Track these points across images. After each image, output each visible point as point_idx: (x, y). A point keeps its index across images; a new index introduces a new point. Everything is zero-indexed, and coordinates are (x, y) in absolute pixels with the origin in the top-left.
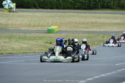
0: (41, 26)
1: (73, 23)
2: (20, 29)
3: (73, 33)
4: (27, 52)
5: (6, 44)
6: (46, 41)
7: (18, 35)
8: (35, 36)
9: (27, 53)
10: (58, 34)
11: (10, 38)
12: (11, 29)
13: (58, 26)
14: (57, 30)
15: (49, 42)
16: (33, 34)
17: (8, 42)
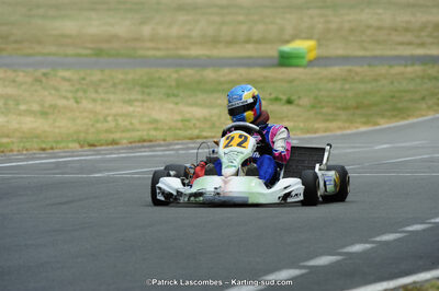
0: (258, 42)
1: (369, 27)
2: (183, 52)
3: (369, 65)
4: (205, 134)
5: (131, 109)
6: (273, 96)
7: (175, 76)
8: (234, 77)
9: (206, 138)
10: (316, 70)
11: (147, 87)
12: (151, 53)
13: (318, 40)
14: (312, 55)
15: (284, 98)
16: (226, 70)
17: (137, 100)
